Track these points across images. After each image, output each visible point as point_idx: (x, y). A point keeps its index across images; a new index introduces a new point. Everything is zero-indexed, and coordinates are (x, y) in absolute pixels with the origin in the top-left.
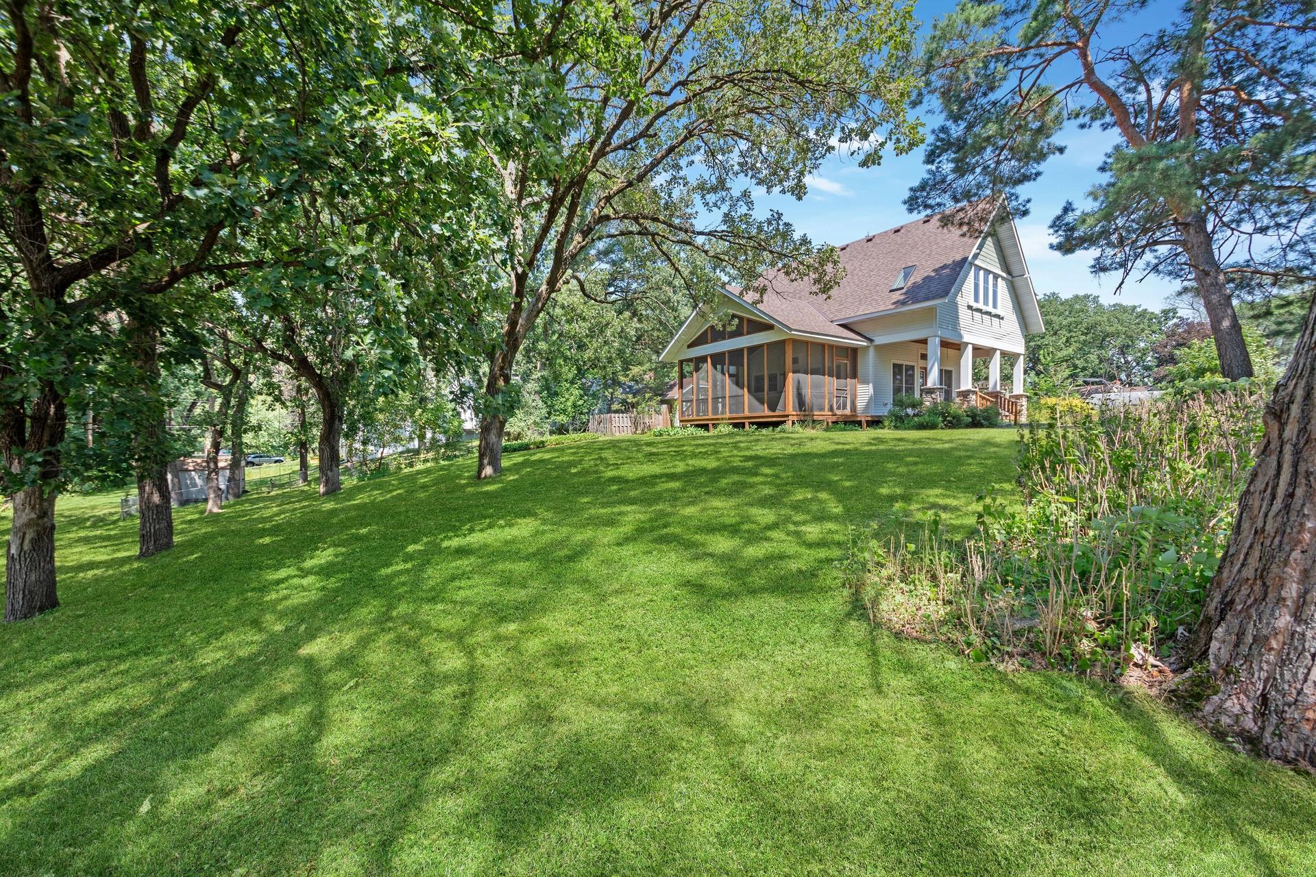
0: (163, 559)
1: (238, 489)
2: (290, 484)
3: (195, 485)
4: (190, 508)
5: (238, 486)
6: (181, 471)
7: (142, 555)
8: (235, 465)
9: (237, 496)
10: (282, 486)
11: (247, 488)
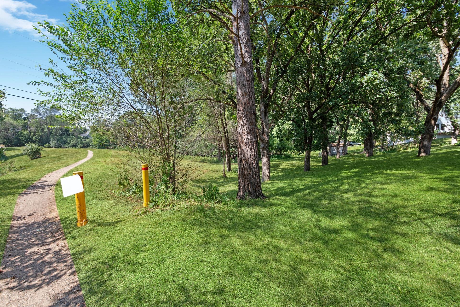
0: (326, 167)
1: (345, 153)
2: (360, 152)
3: (334, 150)
4: (333, 157)
5: (345, 152)
6: (331, 147)
7: (322, 165)
8: (345, 145)
9: (345, 155)
10: (358, 153)
11: (348, 152)
